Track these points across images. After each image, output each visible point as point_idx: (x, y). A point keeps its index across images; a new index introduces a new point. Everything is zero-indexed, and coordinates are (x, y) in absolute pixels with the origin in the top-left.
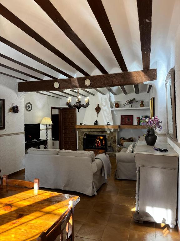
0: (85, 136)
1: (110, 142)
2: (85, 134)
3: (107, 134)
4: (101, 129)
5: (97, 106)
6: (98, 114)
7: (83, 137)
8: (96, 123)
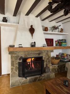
0: (20, 60)
1: (46, 63)
2: (20, 57)
3: (43, 56)
4: (39, 51)
5: (30, 27)
6: (32, 36)
7: (18, 61)
8: (33, 45)
